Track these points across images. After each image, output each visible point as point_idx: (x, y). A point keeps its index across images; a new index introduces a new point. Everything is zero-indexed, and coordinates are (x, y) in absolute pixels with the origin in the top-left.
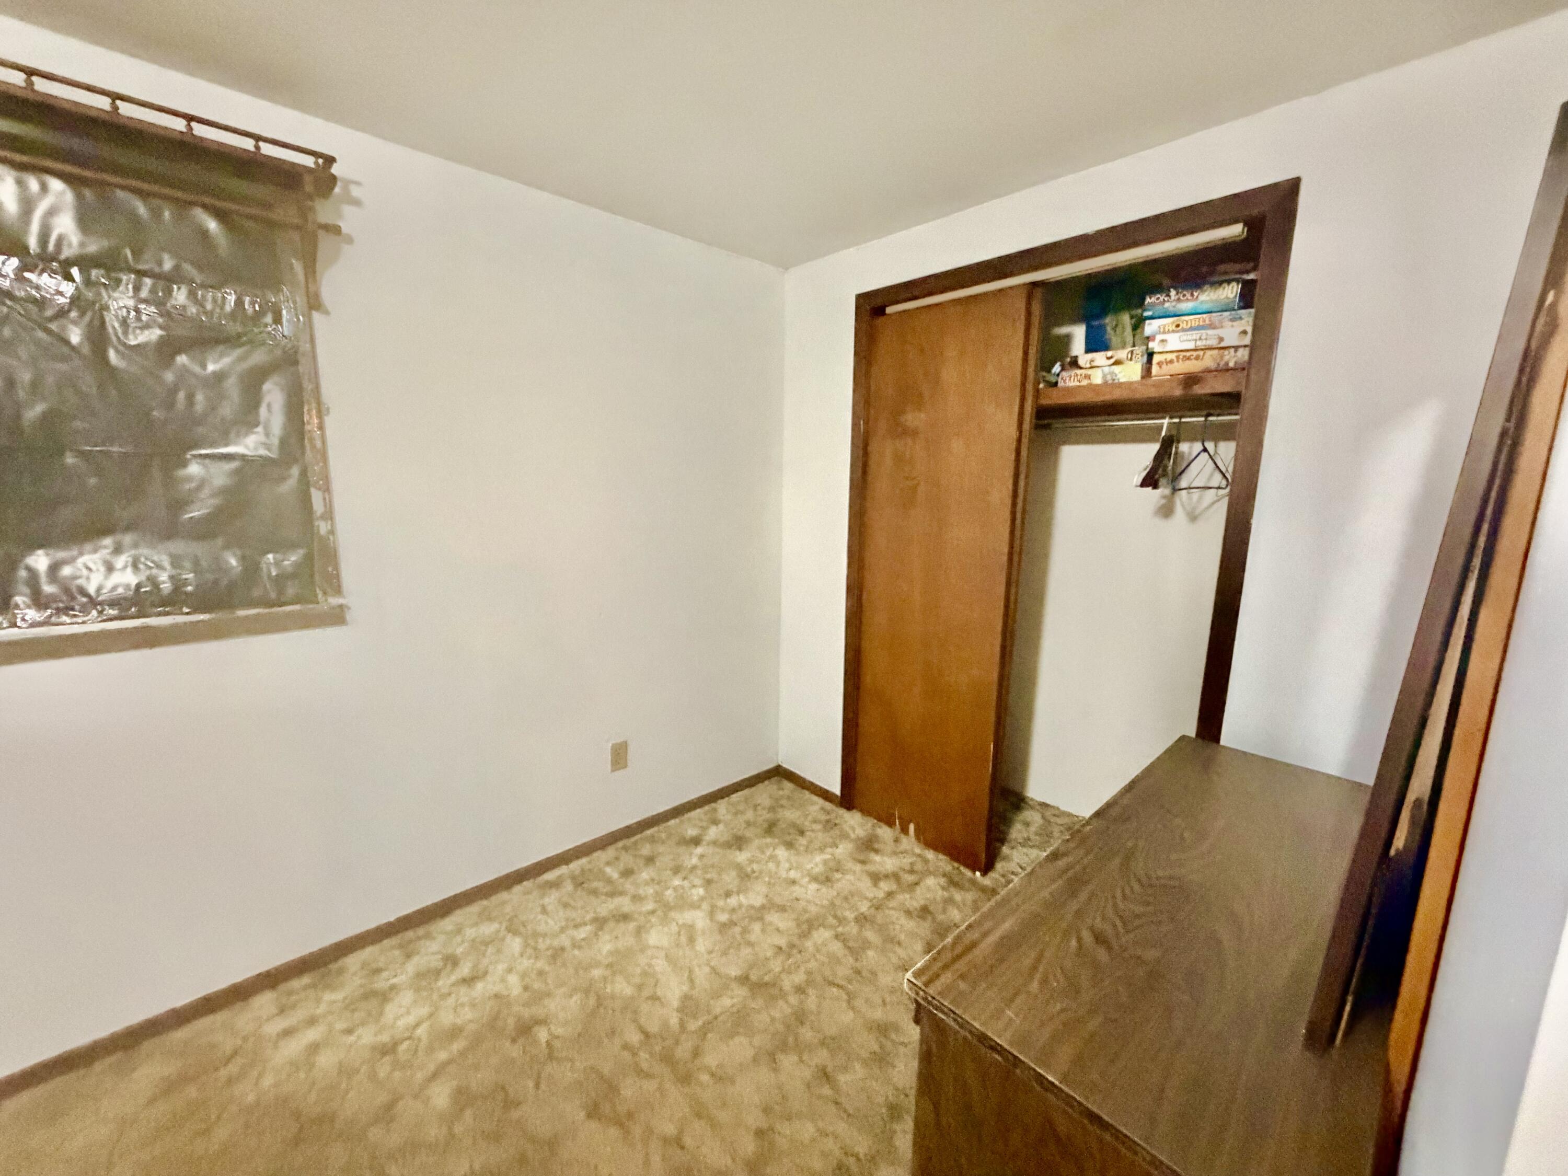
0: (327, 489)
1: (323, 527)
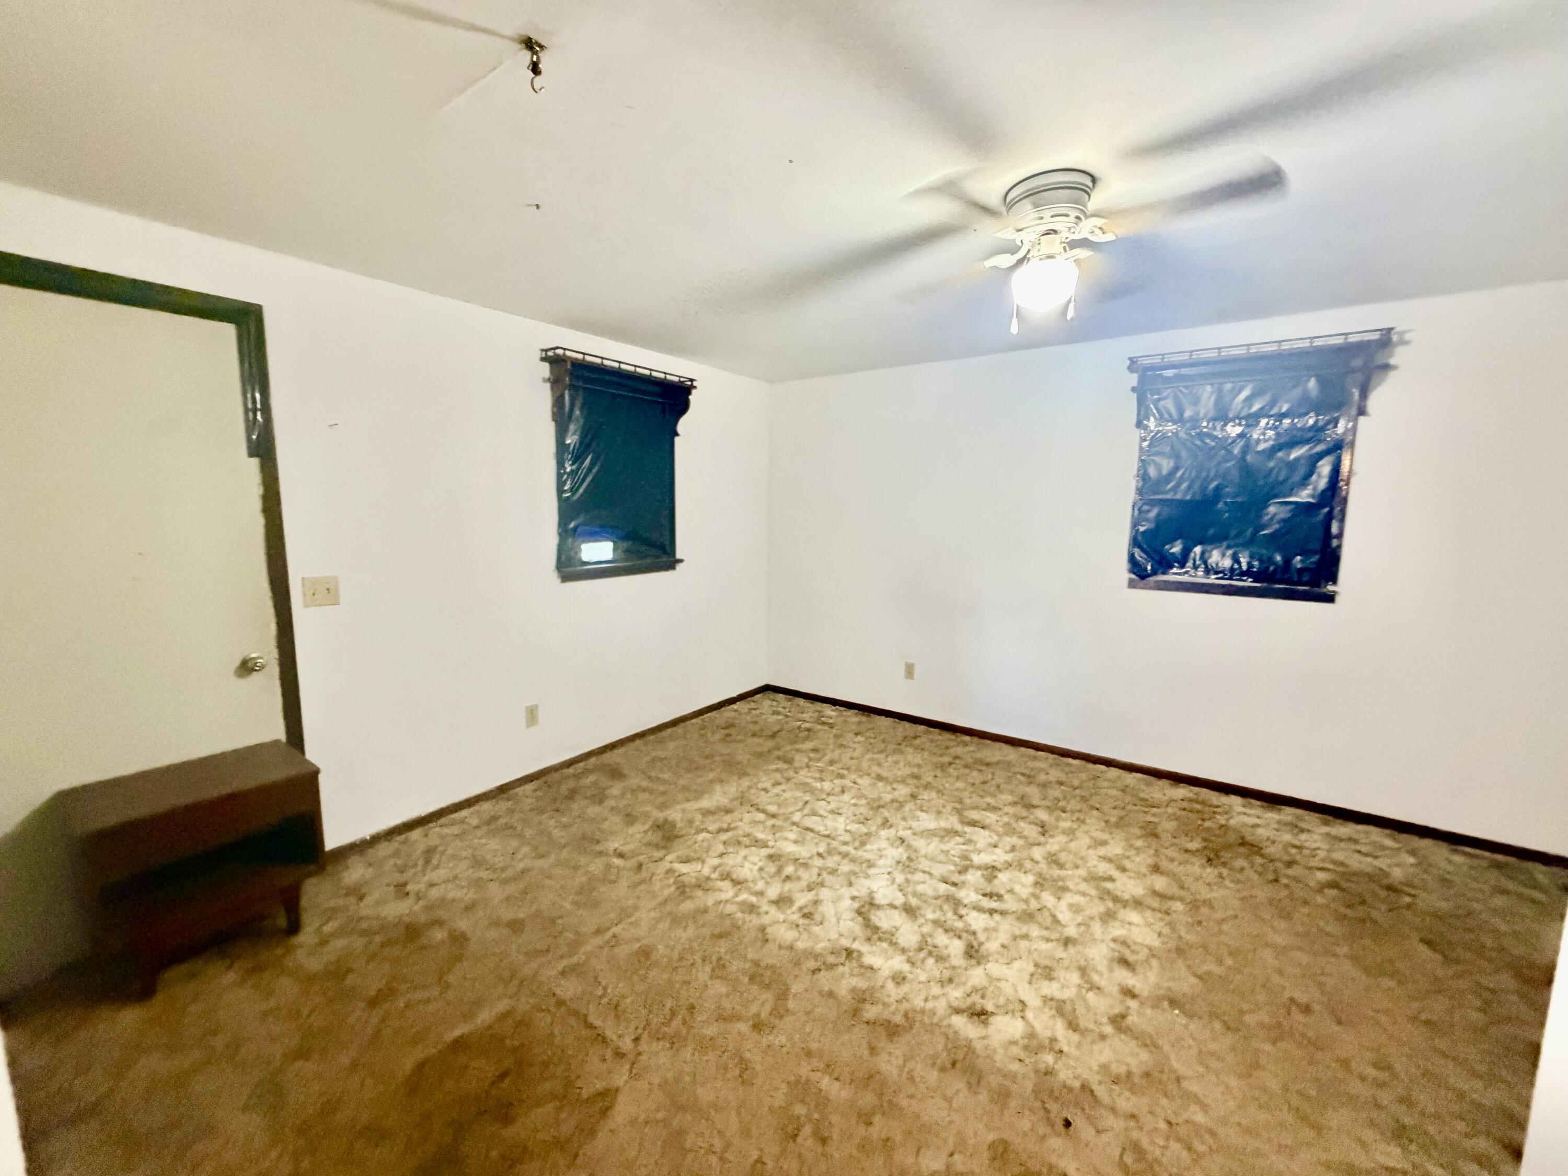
0: (1342, 520)
1: (1335, 543)
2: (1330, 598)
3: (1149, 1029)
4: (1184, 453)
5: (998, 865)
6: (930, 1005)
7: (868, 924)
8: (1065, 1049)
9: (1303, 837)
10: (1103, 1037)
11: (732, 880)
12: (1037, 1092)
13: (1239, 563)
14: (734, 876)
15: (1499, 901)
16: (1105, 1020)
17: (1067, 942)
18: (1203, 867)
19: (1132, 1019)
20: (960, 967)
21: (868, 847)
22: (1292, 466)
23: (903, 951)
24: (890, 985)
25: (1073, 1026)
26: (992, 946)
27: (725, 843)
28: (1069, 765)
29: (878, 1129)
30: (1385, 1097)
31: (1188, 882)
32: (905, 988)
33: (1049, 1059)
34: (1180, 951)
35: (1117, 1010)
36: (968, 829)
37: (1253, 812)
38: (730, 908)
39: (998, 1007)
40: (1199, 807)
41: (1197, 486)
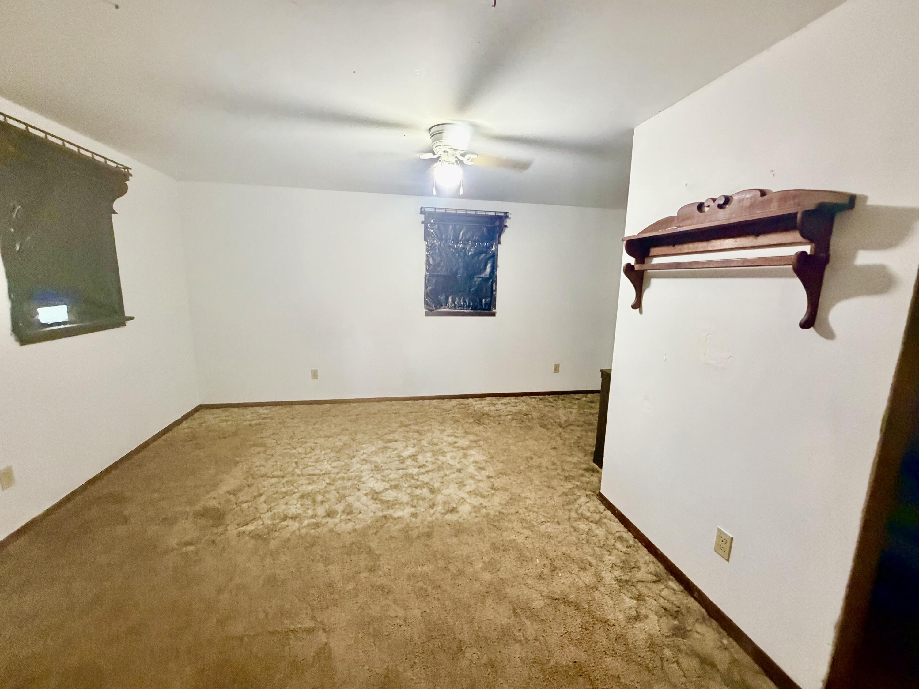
2: (494, 314)
3: (502, 485)
4: (444, 255)
5: (415, 454)
6: (434, 518)
7: (382, 502)
8: (486, 505)
9: (497, 406)
10: (493, 495)
11: (292, 518)
12: (488, 523)
13: (466, 303)
14: (290, 515)
15: (547, 409)
16: (489, 489)
17: (459, 470)
18: (478, 426)
19: (496, 485)
20: (433, 498)
21: (351, 470)
22: (480, 262)
23: (407, 503)
24: (413, 519)
25: (483, 496)
26: (437, 485)
27: (265, 502)
28: (408, 404)
29: (452, 568)
30: (559, 471)
31: (478, 433)
32: (420, 518)
33: (484, 511)
34: (492, 457)
35: (490, 485)
36: (389, 444)
37: (477, 403)
38: (304, 531)
39: (457, 504)
40: (463, 406)
41: (449, 270)
